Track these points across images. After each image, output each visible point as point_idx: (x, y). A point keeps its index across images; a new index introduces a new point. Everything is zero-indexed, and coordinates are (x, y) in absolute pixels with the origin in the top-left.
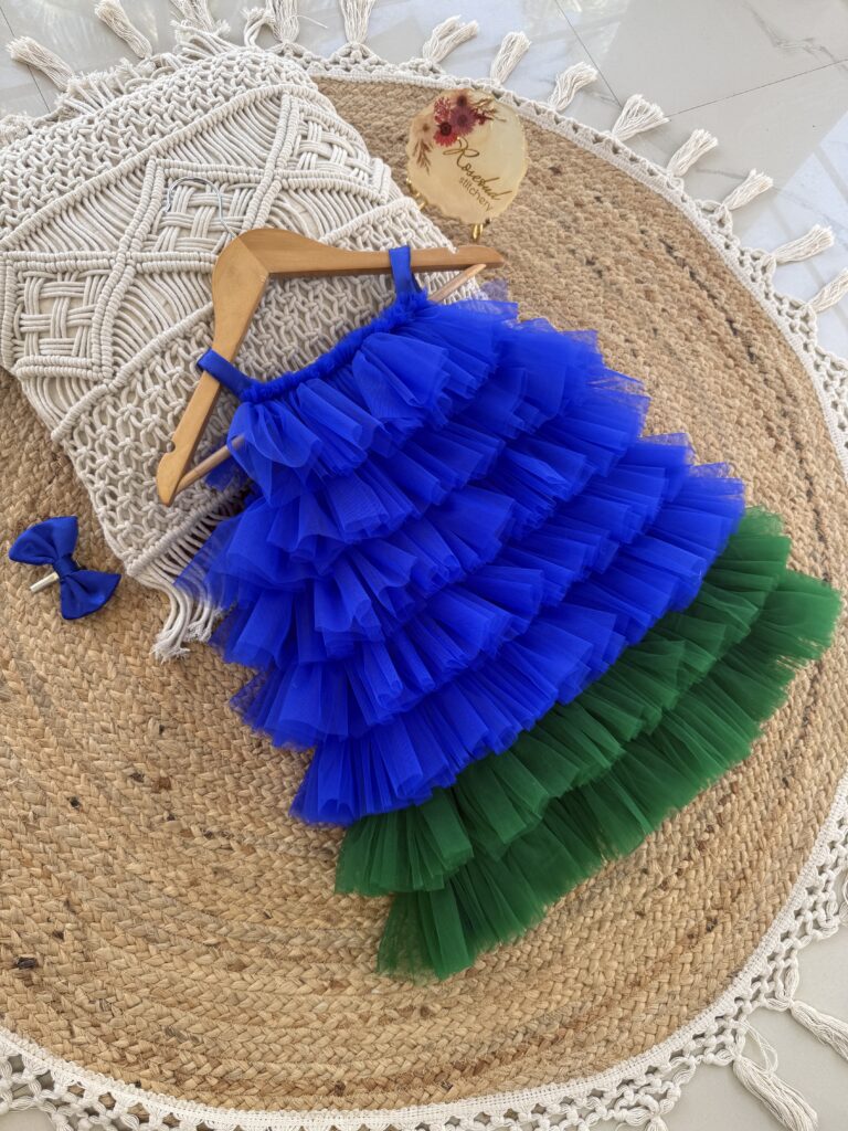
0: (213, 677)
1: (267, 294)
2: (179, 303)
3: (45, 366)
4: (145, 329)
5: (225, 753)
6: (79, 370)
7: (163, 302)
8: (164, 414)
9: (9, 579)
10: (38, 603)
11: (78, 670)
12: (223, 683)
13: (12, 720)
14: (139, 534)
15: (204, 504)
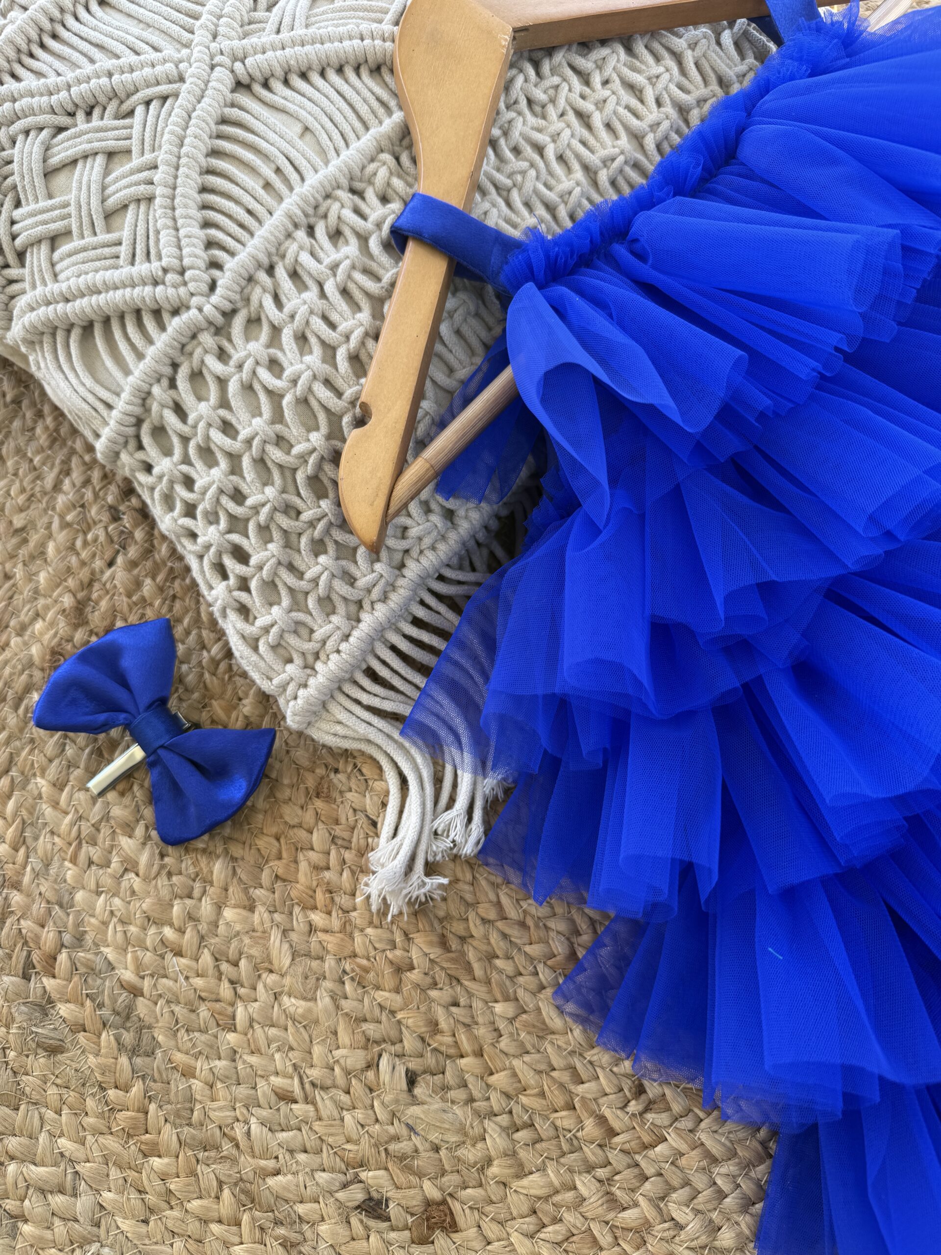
0: (505, 936)
1: (507, 87)
2: (329, 125)
3: (67, 301)
4: (267, 186)
5: (564, 1119)
6: (137, 290)
7: (298, 128)
8: (330, 350)
9: (43, 771)
10: (106, 817)
11: (206, 958)
12: (528, 949)
13: (71, 1096)
14: (304, 632)
15: (433, 548)
